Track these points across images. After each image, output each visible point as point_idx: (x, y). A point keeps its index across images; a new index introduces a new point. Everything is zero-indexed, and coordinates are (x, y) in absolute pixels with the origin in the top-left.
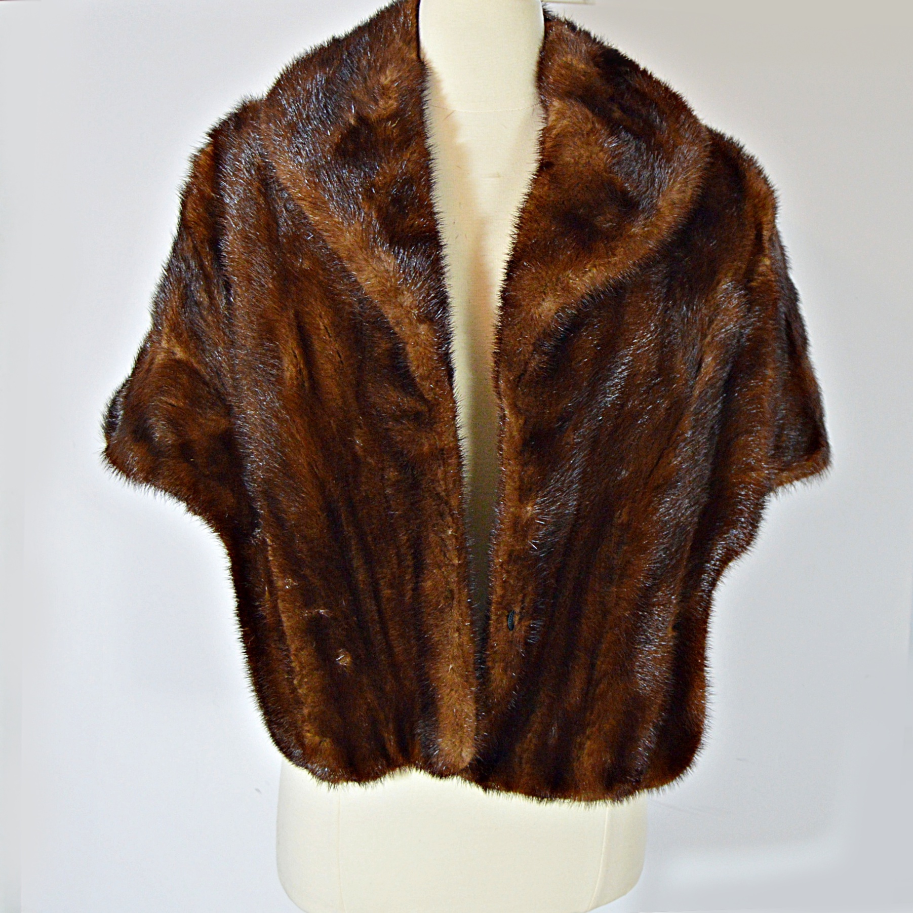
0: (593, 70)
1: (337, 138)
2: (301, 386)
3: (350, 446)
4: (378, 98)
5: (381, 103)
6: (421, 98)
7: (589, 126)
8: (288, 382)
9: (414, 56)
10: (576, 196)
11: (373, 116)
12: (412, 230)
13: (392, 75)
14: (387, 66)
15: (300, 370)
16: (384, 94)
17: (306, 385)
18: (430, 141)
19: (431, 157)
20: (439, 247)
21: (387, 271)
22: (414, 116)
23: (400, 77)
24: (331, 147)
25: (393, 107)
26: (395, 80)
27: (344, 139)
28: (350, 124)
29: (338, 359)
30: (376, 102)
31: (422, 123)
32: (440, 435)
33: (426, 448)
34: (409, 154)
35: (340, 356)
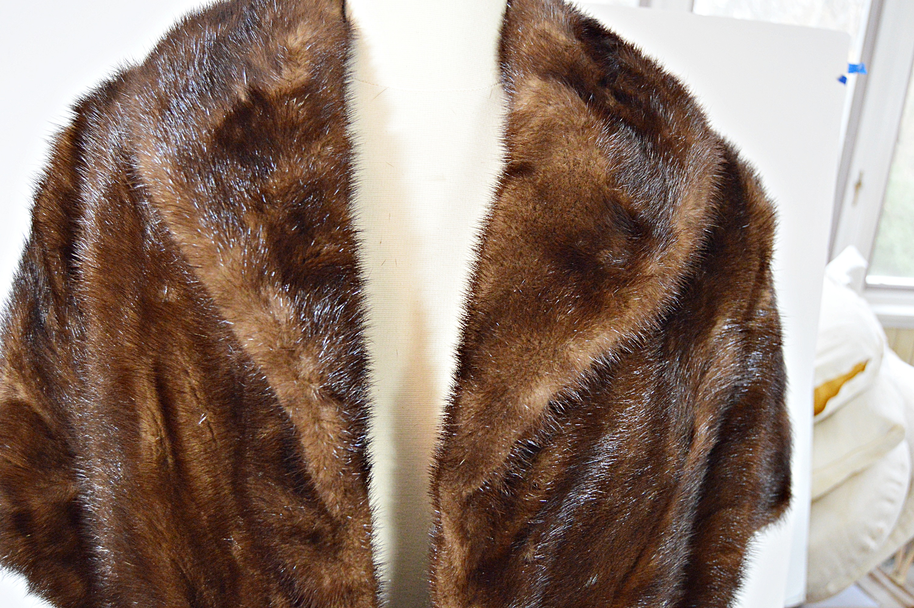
0: (576, 43)
1: (219, 118)
2: (162, 461)
3: (226, 549)
4: (282, 65)
5: (286, 72)
6: (344, 69)
7: (583, 119)
8: (145, 454)
9: (336, 11)
10: (573, 220)
11: (272, 90)
12: (317, 260)
13: (304, 35)
14: (298, 22)
15: (161, 439)
16: (290, 59)
17: (170, 461)
18: (352, 128)
19: (352, 151)
20: (357, 283)
21: (277, 323)
22: (331, 92)
23: (316, 38)
24: (209, 132)
25: (301, 79)
26: (307, 42)
27: (229, 121)
28: (239, 101)
29: (209, 435)
30: (279, 70)
31: (343, 103)
32: (347, 567)
33: (327, 582)
34: (319, 147)
35: (211, 431)
